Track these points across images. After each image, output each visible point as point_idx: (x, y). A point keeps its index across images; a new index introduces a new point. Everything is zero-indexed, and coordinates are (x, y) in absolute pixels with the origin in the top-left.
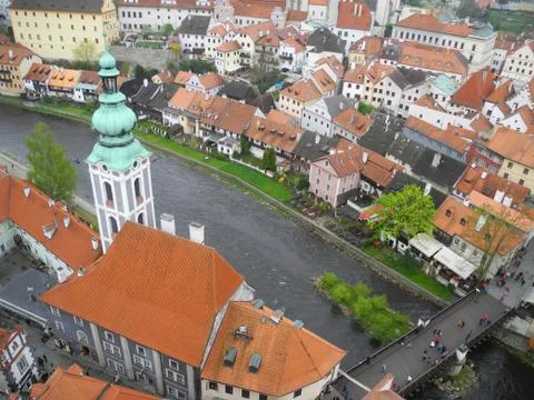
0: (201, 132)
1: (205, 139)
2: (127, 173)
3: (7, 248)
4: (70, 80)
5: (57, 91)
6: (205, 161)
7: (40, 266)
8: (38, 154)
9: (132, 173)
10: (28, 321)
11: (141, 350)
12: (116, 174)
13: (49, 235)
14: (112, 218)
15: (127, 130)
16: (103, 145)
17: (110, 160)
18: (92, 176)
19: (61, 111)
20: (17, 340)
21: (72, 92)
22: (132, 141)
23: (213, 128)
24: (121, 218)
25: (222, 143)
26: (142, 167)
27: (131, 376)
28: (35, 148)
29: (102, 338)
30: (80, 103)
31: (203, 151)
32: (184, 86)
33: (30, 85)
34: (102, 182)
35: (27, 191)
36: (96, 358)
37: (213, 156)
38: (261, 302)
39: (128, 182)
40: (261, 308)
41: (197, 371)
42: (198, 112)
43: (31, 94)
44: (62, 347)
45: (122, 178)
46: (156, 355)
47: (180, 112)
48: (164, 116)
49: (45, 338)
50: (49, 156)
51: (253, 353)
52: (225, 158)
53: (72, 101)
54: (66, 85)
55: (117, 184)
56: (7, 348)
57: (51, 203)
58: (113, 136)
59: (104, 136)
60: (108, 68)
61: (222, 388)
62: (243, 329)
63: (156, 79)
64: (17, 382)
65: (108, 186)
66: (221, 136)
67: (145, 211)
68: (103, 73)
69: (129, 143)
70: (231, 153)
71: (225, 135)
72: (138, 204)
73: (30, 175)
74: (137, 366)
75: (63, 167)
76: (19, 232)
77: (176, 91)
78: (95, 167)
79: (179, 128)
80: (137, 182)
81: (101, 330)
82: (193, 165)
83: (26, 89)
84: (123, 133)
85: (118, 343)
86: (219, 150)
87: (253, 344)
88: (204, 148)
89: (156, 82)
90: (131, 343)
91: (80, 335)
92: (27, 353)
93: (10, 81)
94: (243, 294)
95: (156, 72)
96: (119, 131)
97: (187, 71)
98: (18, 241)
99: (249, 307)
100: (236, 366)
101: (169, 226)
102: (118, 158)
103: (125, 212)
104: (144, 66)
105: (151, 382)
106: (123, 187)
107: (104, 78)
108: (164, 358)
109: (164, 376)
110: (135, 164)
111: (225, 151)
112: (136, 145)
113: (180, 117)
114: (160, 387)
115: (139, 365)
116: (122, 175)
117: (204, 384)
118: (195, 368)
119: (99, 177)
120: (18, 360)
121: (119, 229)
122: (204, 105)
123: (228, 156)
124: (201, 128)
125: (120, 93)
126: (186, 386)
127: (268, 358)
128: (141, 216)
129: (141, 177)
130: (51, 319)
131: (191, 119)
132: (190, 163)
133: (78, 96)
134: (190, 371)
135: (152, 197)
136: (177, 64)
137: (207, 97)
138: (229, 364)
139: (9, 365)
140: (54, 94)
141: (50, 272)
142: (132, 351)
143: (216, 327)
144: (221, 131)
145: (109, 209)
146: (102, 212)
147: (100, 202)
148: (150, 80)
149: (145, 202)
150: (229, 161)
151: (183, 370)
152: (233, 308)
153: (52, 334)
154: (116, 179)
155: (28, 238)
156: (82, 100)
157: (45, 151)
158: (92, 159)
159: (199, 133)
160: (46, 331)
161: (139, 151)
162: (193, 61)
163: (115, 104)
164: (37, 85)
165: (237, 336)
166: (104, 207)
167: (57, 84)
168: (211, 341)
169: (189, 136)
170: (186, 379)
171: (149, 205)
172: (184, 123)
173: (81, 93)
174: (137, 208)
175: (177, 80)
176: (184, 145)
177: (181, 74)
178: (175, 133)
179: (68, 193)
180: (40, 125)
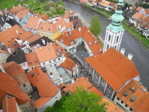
0: (140, 27)
1: (140, 29)
2: (116, 34)
3: (80, 44)
4: (106, 4)
5: (102, 6)
6: (138, 36)
7: (86, 50)
8: (93, 22)
9: (117, 34)
10: (80, 63)
11: (103, 81)
12: (113, 33)
13: (90, 44)
14: (108, 45)
15: (120, 22)
16: (112, 24)
17: (113, 29)
18: (106, 32)
19: (102, 12)
20: (77, 66)
21: (106, 8)
22: (120, 25)
23: (144, 27)
24: (110, 45)
25: (145, 32)
26: (121, 33)
27: (98, 86)
28: (93, 21)
29: (95, 74)
30: (107, 11)
31: (138, 33)
32: (139, 12)
33: (96, 4)
34: (109, 34)
35: (89, 31)
36: (92, 78)
37: (141, 35)
38: (141, 83)
39: (116, 36)
40: (141, 85)
41: (116, 93)
42: (141, 21)
43: (95, 6)
44: (85, 72)
45: (114, 35)
46: (106, 84)
47: (135, 20)
48: (130, 20)
49: (82, 68)
50: (96, 24)
51: (133, 96)
52: (144, 37)
53: (105, 10)
54: (105, 5)
55: (113, 36)
56: (74, 67)
57: (93, 36)
58: (116, 23)
59: (113, 22)
60: (120, 3)
61: (120, 101)
62: (133, 88)
63: (131, 8)
64: (74, 75)
65: (110, 36)
66: (146, 30)
67: (117, 46)
68: (119, 4)
69: (119, 26)
70: (147, 36)
71: (147, 30)
72: (116, 43)
73: (90, 27)
74: (100, 84)
75: (98, 27)
76: (84, 41)
77: (136, 12)
78: (108, 30)
79: (133, 24)
80: (118, 37)
81: (95, 72)
82: (134, 36)
83: (95, 5)
84: (119, 22)
85: (98, 77)
86: (144, 34)
87: (134, 94)
88: (139, 32)
89: (130, 9)
90: (102, 78)
91: (90, 71)
92: (78, 70)
93: (91, 2)
94: (137, 79)
95: (131, 6)
96: (118, 22)
97: (141, 7)
98: (83, 43)
99: (137, 83)
100: (127, 97)
101: (123, 52)
102: (115, 29)
103: (112, 44)
104: (128, 3)
105: (102, 90)
106: (114, 37)
107: (118, 5)
108: (108, 86)
109: (106, 90)
110: (119, 32)
111: (145, 35)
112: (121, 27)
113: (135, 21)
114: (104, 92)
115: (101, 85)
116: (115, 34)
117: (116, 97)
118: (115, 92)
119: (108, 32)
120: (75, 71)
121: (109, 48)
122: (144, 19)
123: (146, 36)
124: (140, 26)
125: (122, 11)
126: (111, 95)
127: (137, 100)
128: (116, 47)
129: (120, 36)
130: (85, 64)
131: (138, 22)
132: (133, 35)
133: (107, 9)
134: (114, 92)
135: (120, 42)
136: (139, 4)
137: (145, 16)
138: (125, 95)
139: (73, 71)
140: (101, 7)
141: (88, 53)
142: (101, 80)
143: (126, 84)
144: (146, 28)
145: (108, 42)
146: (106, 42)
147: (106, 39)
148: (129, 8)
149: (118, 43)
150: (146, 38)
151: (112, 91)
152: (133, 81)
153: (84, 68)
154: (113, 34)
155: (85, 43)
156: (108, 10)
157: (96, 22)
158: (108, 27)
159: (139, 27)
160: (83, 67)
161: (122, 29)
162: (145, 4)
163: (119, 14)
164: (97, 4)
165: (130, 89)
166: (107, 41)
167: (103, 4)
168: (123, 87)
169: (135, 27)
170: (112, 94)
171: (119, 44)
172: (135, 23)
173: (108, 8)
174: (115, 44)
175: (137, 9)
176: (133, 29)
177: (139, 8)
178: (131, 25)
179: (97, 34)
180: (96, 15)
